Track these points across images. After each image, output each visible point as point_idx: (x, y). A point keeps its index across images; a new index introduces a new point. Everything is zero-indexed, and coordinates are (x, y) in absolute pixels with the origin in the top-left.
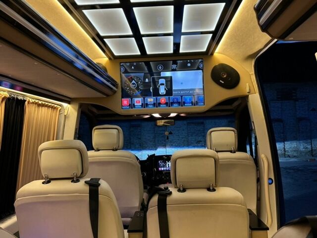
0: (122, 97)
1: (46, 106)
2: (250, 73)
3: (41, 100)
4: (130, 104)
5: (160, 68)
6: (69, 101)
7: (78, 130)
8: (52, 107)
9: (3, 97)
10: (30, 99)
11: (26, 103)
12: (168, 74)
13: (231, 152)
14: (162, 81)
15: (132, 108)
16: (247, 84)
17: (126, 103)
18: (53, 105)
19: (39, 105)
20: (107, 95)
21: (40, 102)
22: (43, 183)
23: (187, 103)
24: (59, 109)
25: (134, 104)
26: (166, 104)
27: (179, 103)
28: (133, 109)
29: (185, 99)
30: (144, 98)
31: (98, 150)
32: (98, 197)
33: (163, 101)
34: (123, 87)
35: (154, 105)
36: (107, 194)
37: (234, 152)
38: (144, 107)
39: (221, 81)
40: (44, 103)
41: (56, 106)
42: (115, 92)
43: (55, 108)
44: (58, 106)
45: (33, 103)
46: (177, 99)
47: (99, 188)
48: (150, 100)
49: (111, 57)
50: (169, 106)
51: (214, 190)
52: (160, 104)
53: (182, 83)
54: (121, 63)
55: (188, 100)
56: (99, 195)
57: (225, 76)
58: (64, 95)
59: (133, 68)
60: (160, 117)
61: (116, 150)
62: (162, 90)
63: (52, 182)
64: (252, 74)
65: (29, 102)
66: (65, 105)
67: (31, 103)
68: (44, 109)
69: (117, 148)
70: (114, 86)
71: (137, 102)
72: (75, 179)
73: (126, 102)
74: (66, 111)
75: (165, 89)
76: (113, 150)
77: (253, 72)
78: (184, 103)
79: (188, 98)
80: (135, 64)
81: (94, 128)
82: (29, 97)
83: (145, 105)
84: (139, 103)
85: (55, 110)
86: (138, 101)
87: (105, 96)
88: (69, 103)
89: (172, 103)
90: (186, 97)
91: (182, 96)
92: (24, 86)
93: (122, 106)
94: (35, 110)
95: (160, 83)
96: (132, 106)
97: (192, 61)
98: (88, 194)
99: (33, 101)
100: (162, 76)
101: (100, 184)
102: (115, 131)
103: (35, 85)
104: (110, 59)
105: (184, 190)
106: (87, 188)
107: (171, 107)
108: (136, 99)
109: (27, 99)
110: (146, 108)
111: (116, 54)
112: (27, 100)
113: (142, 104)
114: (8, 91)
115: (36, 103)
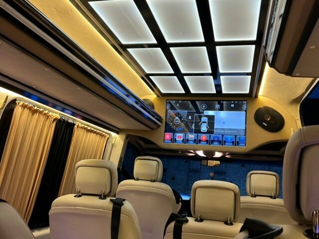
0: (165, 132)
1: (95, 132)
2: (296, 118)
3: (90, 127)
4: (172, 139)
5: (204, 107)
6: (117, 131)
7: (123, 159)
8: (101, 135)
9: (54, 118)
10: (80, 124)
11: (76, 126)
12: (211, 113)
13: (271, 197)
14: (204, 119)
15: (173, 142)
16: (292, 129)
17: (168, 138)
18: (101, 132)
19: (88, 131)
20: (152, 129)
21: (89, 128)
22: (75, 196)
23: (228, 143)
24: (107, 137)
25: (175, 139)
26: (207, 141)
27: (220, 142)
28: (175, 143)
29: (227, 139)
30: (186, 134)
31: (138, 180)
32: (120, 215)
33: (204, 138)
34: (168, 122)
35: (195, 141)
36: (129, 214)
37: (275, 198)
38: (185, 143)
39: (264, 124)
40: (92, 129)
41: (104, 134)
42: (159, 126)
43: (103, 135)
44: (106, 134)
45: (82, 128)
46: (218, 138)
47: (122, 207)
48: (192, 136)
49: (159, 95)
50: (210, 144)
51: (231, 224)
52: (200, 141)
53: (224, 123)
54: (167, 100)
55: (229, 140)
56: (121, 215)
57: (269, 119)
58: (113, 124)
59: (178, 105)
60: (205, 156)
61: (154, 181)
62: (204, 128)
63: (83, 196)
64: (298, 119)
65: (78, 126)
66: (113, 134)
67: (81, 128)
68: (92, 135)
69: (155, 179)
70: (159, 120)
71: (178, 138)
72: (102, 197)
73: (168, 136)
74: (114, 140)
75: (207, 127)
76: (151, 181)
77: (299, 117)
78: (225, 142)
79: (229, 138)
80: (180, 102)
81: (137, 158)
82: (79, 122)
83: (186, 141)
84: (181, 138)
85: (103, 138)
86: (180, 136)
87: (149, 129)
88: (118, 133)
89: (212, 142)
90: (227, 136)
91: (223, 135)
92: (75, 111)
93: (164, 140)
94: (83, 135)
95: (202, 121)
96: (173, 140)
97: (236, 102)
98: (111, 212)
99: (83, 126)
100: (204, 114)
101: (123, 204)
102: (155, 163)
103: (85, 112)
104: (158, 96)
105: (201, 220)
106: (111, 205)
107: (211, 145)
108: (178, 134)
109: (77, 123)
110: (187, 144)
111: (163, 91)
112: (77, 125)
113: (183, 139)
114: (60, 114)
115: (85, 129)
